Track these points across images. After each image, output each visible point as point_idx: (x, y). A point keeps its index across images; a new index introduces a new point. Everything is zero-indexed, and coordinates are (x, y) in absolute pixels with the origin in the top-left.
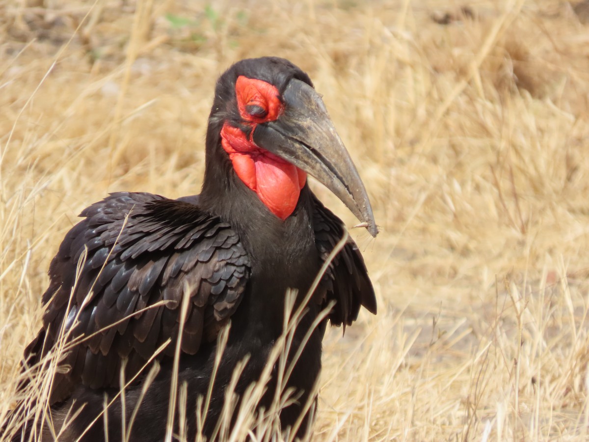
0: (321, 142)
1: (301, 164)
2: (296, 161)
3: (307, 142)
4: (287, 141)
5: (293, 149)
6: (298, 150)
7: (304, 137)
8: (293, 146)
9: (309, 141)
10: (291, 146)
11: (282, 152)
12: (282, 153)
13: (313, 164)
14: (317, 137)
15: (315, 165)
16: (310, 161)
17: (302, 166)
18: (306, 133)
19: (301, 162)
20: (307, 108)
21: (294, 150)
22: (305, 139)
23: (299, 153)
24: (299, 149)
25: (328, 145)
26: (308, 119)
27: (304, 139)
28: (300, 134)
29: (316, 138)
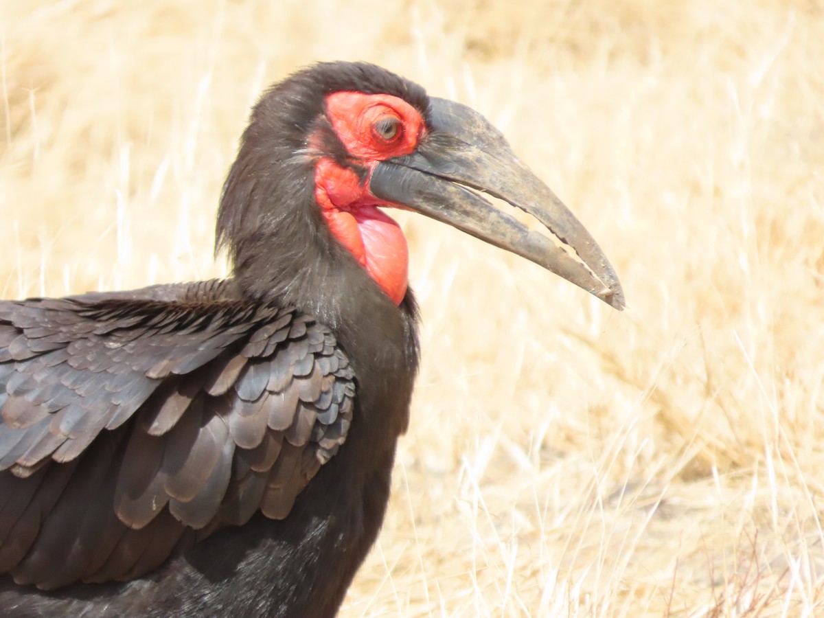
0: (504, 179)
1: (456, 216)
2: (447, 212)
3: (478, 182)
4: (434, 183)
5: (443, 194)
6: (454, 195)
7: (469, 174)
8: (445, 190)
9: (480, 179)
10: (441, 190)
11: (421, 200)
12: (422, 202)
13: (482, 214)
14: (496, 173)
15: (486, 215)
16: (476, 210)
17: (459, 219)
18: (474, 168)
19: (455, 213)
20: (469, 132)
21: (447, 196)
22: (473, 176)
23: (456, 199)
24: (456, 193)
25: (518, 183)
26: (474, 148)
27: (470, 178)
28: (462, 170)
29: (493, 175)
